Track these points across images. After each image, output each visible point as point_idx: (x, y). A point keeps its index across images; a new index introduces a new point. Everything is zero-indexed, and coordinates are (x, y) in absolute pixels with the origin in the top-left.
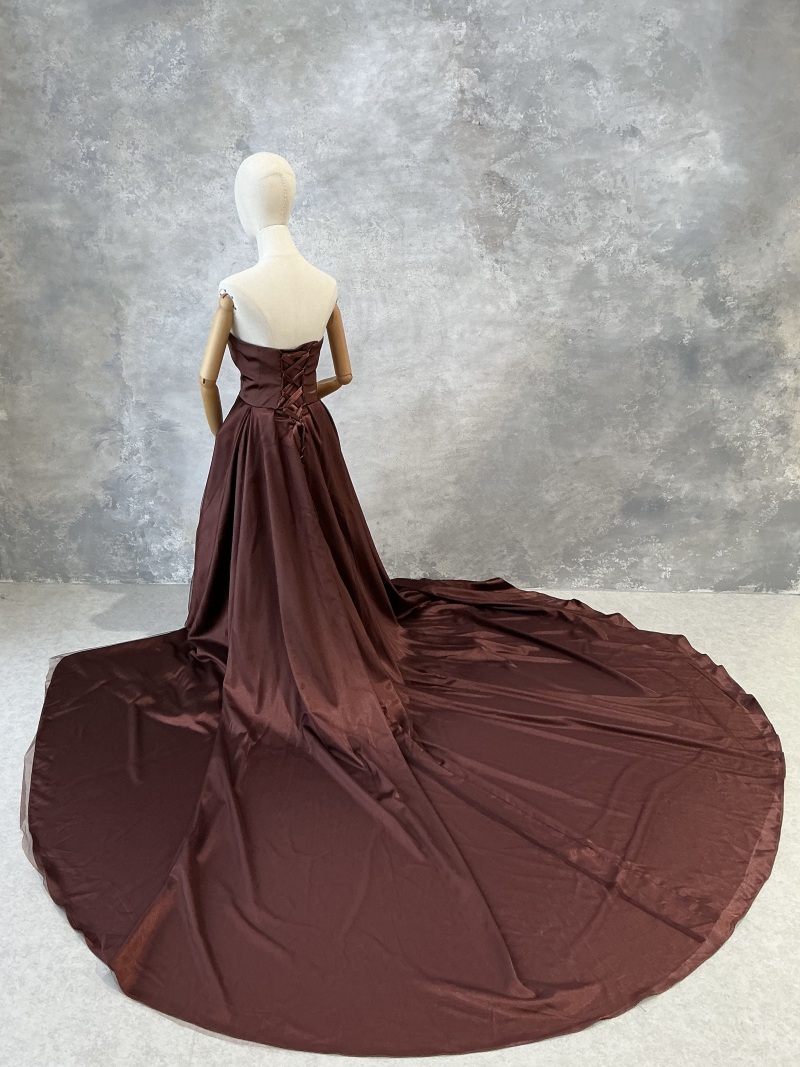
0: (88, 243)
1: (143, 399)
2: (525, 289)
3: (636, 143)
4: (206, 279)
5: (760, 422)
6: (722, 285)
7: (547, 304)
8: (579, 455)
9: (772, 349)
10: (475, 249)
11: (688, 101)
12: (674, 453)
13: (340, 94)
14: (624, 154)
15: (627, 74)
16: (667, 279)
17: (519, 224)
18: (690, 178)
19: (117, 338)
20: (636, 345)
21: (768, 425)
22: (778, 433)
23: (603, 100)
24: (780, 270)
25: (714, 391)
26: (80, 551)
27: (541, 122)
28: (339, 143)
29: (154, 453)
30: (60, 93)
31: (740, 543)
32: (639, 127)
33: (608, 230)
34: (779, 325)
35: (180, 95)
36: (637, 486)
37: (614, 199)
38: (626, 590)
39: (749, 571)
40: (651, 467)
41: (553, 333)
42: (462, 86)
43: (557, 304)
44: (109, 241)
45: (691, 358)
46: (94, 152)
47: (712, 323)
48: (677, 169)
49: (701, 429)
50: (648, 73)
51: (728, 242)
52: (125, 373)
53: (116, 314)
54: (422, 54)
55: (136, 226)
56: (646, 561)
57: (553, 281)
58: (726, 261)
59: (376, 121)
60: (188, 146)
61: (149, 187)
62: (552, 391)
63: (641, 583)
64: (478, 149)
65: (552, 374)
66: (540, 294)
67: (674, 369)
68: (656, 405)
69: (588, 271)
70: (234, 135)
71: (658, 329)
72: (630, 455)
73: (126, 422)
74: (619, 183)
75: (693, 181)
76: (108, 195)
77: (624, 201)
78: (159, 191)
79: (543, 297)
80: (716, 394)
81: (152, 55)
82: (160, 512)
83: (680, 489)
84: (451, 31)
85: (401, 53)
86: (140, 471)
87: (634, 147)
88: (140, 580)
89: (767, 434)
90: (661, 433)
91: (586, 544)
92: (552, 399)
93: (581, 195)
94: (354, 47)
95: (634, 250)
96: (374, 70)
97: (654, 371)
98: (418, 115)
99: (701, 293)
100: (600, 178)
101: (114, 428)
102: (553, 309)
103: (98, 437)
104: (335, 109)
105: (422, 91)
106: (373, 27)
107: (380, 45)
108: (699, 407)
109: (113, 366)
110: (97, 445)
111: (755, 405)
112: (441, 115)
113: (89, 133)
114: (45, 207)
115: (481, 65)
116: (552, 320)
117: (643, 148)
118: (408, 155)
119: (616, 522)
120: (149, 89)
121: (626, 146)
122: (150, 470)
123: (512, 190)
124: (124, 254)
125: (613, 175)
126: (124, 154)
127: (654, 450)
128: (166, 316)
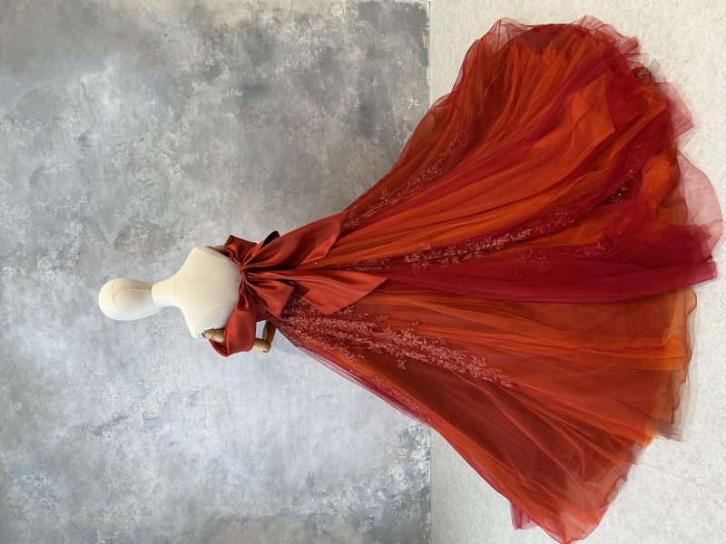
1: (290, 500)
2: (202, 216)
3: (91, 137)
4: (198, 455)
5: (300, 37)
6: (197, 68)
7: (214, 199)
8: (327, 171)
9: (245, 29)
10: (173, 253)
11: (60, 99)
12: (324, 100)
13: (58, 358)
14: (100, 146)
15: (39, 145)
16: (194, 110)
17: (153, 222)
18: (117, 96)
19: (245, 520)
20: (243, 132)
21: (302, 30)
22: (308, 24)
23: (59, 162)
24: (185, 26)
25: (277, 72)
27: (77, 208)
28: (94, 358)
29: (331, 490)
31: (392, 48)
32: (79, 135)
33: (156, 155)
34: (226, 25)
35: (62, 479)
36: (350, 127)
37: (134, 152)
39: (412, 41)
40: (336, 117)
41: (235, 194)
42: (50, 269)
43: (213, 192)
44: (172, 528)
45: (253, 90)
46: (106, 541)
47: (226, 75)
48: (110, 105)
49: (306, 81)
50: (39, 129)
51: (165, 66)
52: (271, 514)
53: (226, 522)
54: (28, 300)
55: (160, 508)
56: (406, 118)
57: (196, 195)
58: (179, 66)
59: (78, 332)
60: (99, 472)
61: (132, 500)
62: (279, 193)
64: (98, 255)
65: (267, 193)
66: (206, 204)
67: (262, 103)
68: (288, 114)
69: (189, 170)
70: (91, 438)
71: (231, 115)
72: (326, 133)
73: (308, 512)
74: (122, 148)
75: (119, 93)
76: (138, 530)
77: (135, 144)
78: (133, 492)
79: (208, 202)
80: (279, 70)
81: (33, 500)
82: (376, 483)
83: (352, 95)
84: (10, 277)
85: (27, 315)
86: (345, 500)
87: (94, 137)
88: (427, 497)
89: (309, 31)
90: (310, 110)
92: (286, 193)
93: (130, 176)
94: (23, 349)
95: (172, 135)
96: (40, 334)
97: (263, 117)
98: (73, 301)
99: (203, 84)
100: (117, 163)
101: (313, 520)
102: (217, 194)
103: (320, 532)
104: (69, 363)
105: (55, 298)
106: (8, 337)
107: (21, 331)
108: (289, 83)
109: (266, 523)
110: (326, 533)
111: (287, 41)
112: (72, 284)
115: (35, 254)
116: (226, 195)
117: (94, 131)
119: (377, 142)
120: (58, 501)
121: (94, 144)
122: (344, 492)
123: (128, 228)
124: (181, 517)
125: (115, 152)
126: (107, 519)
127: (322, 115)
128: (228, 485)
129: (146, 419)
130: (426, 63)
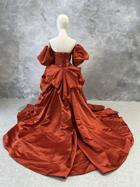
0: (13, 33)
1: (23, 63)
2: (97, 41)
3: (119, 13)
4: (35, 40)
6: (137, 41)
7: (101, 45)
8: (108, 74)
10: (88, 34)
11: (129, 5)
12: (127, 74)
13: (61, 4)
14: (116, 15)
16: (126, 40)
17: (96, 29)
19: (18, 51)
20: (119, 52)
23: (113, 5)
26: (10, 92)
27: (100, 9)
29: (25, 73)
30: (7, 4)
32: (120, 10)
33: (114, 30)
35: (30, 5)
36: (120, 80)
37: (115, 24)
38: (118, 101)
40: (123, 77)
41: (103, 50)
42: (85, 2)
43: (103, 44)
44: (17, 33)
45: (130, 55)
46: (14, 16)
47: (135, 48)
48: (128, 18)
49: (133, 69)
51: (138, 32)
52: (19, 58)
53: (18, 46)
55: (22, 30)
56: (122, 95)
57: (103, 40)
58: (137, 36)
59: (68, 9)
60: (31, 14)
61: (24, 22)
62: (103, 61)
63: (121, 100)
64: (88, 15)
65: (103, 58)
66: (100, 43)
67: (127, 57)
68: (124, 64)
69: (110, 38)
70: (41, 12)
71: (124, 49)
72: (118, 74)
73: (19, 67)
74: (116, 21)
75: (131, 20)
76: (16, 24)
77: (117, 24)
78: (26, 23)
80: (136, 62)
82: (26, 85)
83: (128, 81)
86: (22, 77)
87: (119, 14)
88: (22, 98)
90: (125, 70)
91: (110, 92)
92: (103, 63)
93: (108, 23)
95: (119, 34)
97: (123, 58)
98: (76, 8)
99: (132, 42)
100: (112, 20)
101: (17, 68)
103: (14, 70)
104: (60, 7)
105: (77, 4)
108: (132, 65)
109: (17, 57)
110: (14, 72)
112: (81, 8)
113: (13, 12)
114: (5, 26)
116: (103, 48)
117: (121, 14)
118: (74, 16)
119: (116, 87)
120: (24, 4)
121: (117, 14)
122: (24, 77)
123: (95, 22)
124: (19, 35)
125: (115, 19)
126: (19, 16)
127: (123, 73)
128: (27, 47)
129: (45, 27)
130: (137, 101)
